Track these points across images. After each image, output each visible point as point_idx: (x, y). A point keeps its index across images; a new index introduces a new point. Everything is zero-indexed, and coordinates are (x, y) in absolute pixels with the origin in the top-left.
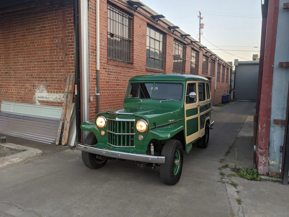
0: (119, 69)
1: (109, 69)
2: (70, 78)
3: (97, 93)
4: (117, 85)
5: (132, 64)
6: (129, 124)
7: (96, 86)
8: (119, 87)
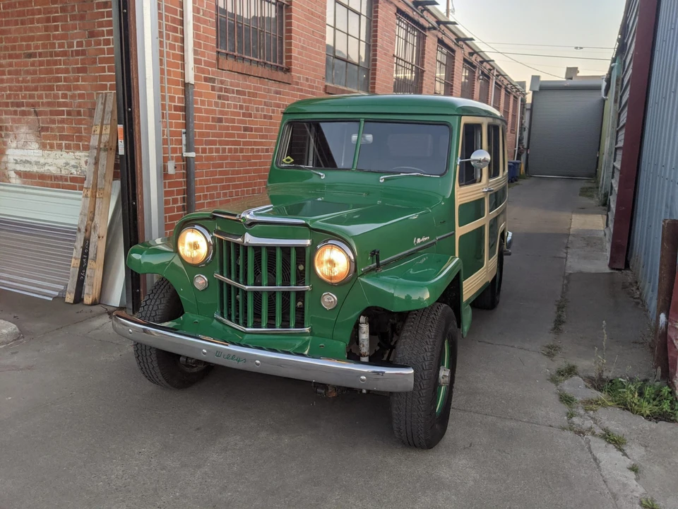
0: (252, 84)
1: (222, 82)
2: (104, 104)
3: (186, 152)
4: (246, 129)
5: (288, 70)
6: (289, 254)
7: (184, 130)
8: (251, 136)
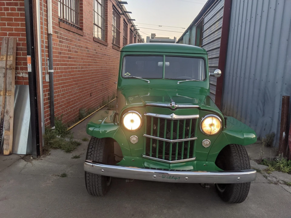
0: (71, 35)
1: (61, 34)
4: (69, 58)
5: (81, 29)
7: (48, 58)
8: (71, 61)
